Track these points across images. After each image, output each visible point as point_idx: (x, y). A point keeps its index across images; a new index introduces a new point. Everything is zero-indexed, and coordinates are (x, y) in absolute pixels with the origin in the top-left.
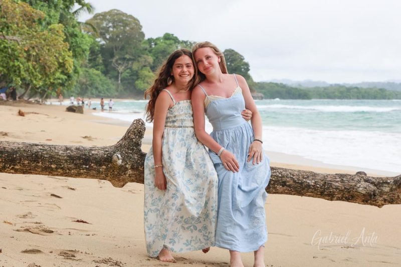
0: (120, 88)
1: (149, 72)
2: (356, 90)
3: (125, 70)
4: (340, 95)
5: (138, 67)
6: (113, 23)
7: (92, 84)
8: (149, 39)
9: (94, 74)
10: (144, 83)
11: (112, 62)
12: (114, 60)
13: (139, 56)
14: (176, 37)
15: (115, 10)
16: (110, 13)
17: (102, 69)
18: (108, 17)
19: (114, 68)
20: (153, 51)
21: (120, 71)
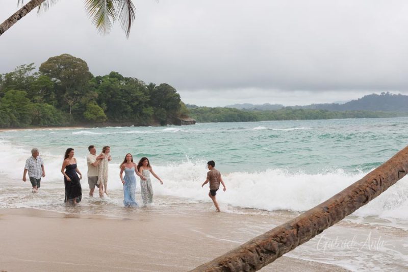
0: (71, 118)
1: (95, 104)
2: (300, 112)
3: (74, 104)
4: (286, 116)
5: (86, 101)
6: (64, 65)
7: (44, 116)
8: (97, 77)
9: (46, 108)
10: (91, 113)
11: (63, 97)
12: (65, 96)
13: (87, 92)
14: (120, 75)
15: (65, 54)
16: (62, 57)
17: (55, 103)
18: (60, 60)
19: (65, 102)
20: (100, 87)
21: (70, 104)
